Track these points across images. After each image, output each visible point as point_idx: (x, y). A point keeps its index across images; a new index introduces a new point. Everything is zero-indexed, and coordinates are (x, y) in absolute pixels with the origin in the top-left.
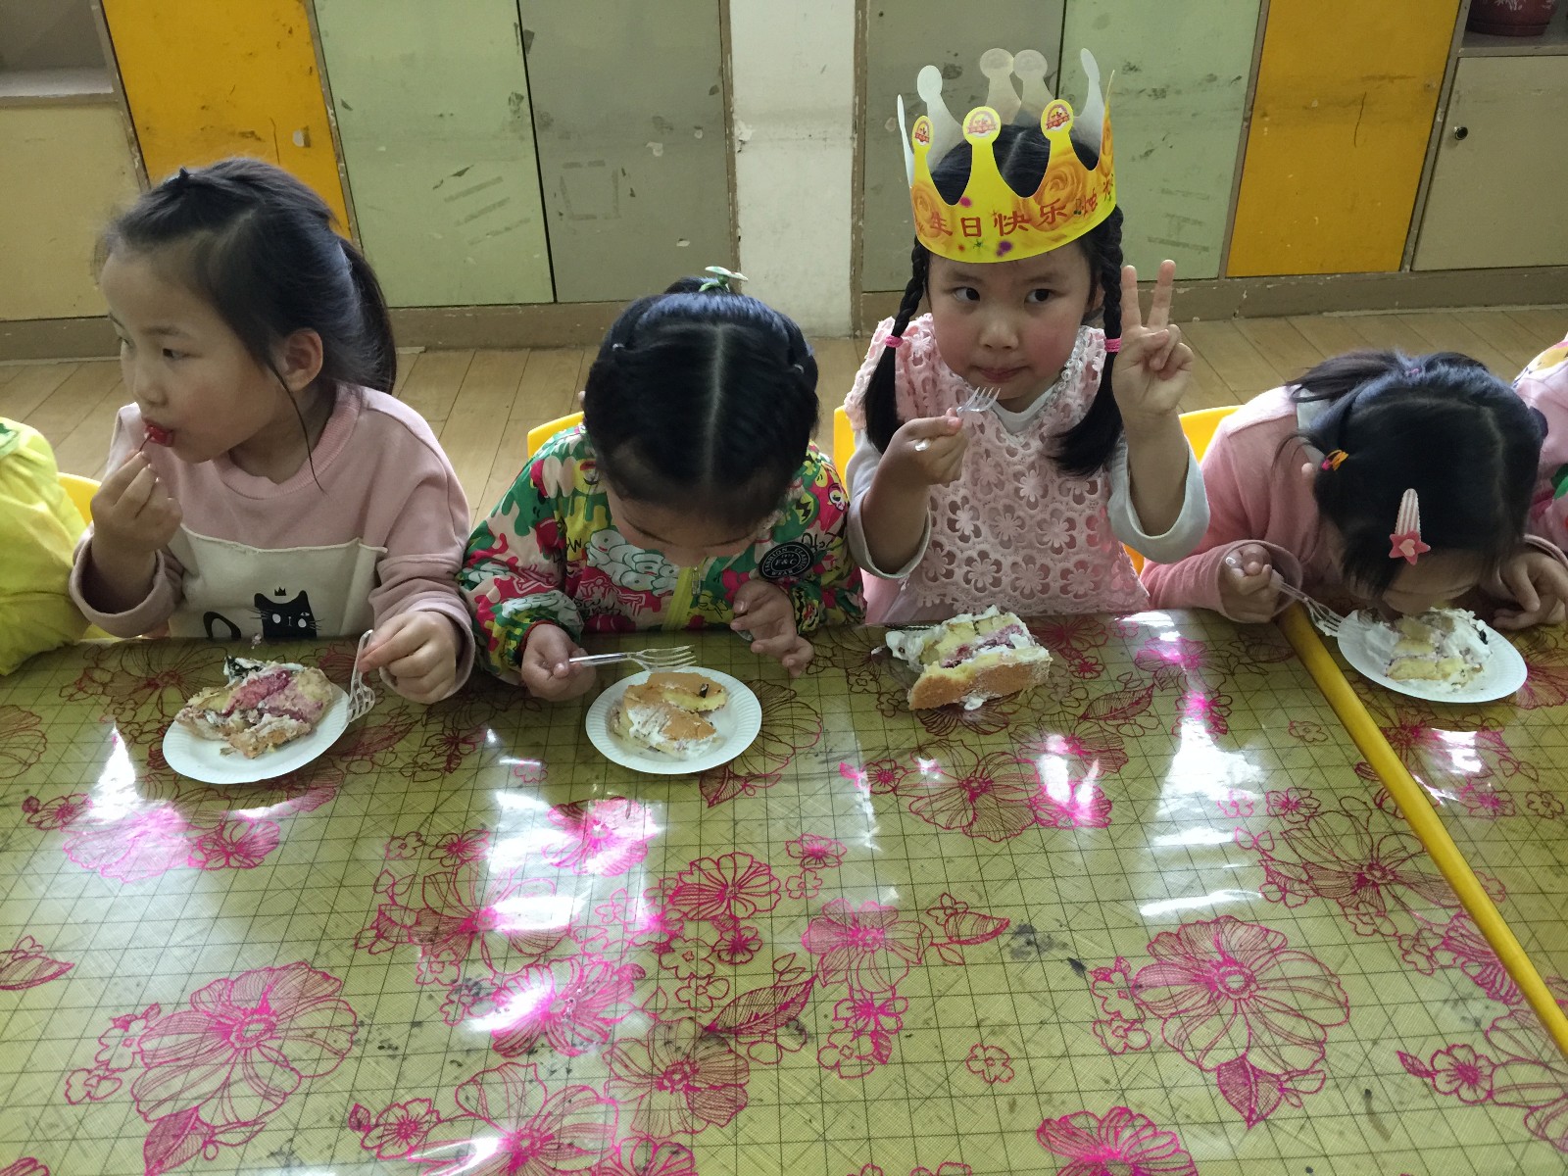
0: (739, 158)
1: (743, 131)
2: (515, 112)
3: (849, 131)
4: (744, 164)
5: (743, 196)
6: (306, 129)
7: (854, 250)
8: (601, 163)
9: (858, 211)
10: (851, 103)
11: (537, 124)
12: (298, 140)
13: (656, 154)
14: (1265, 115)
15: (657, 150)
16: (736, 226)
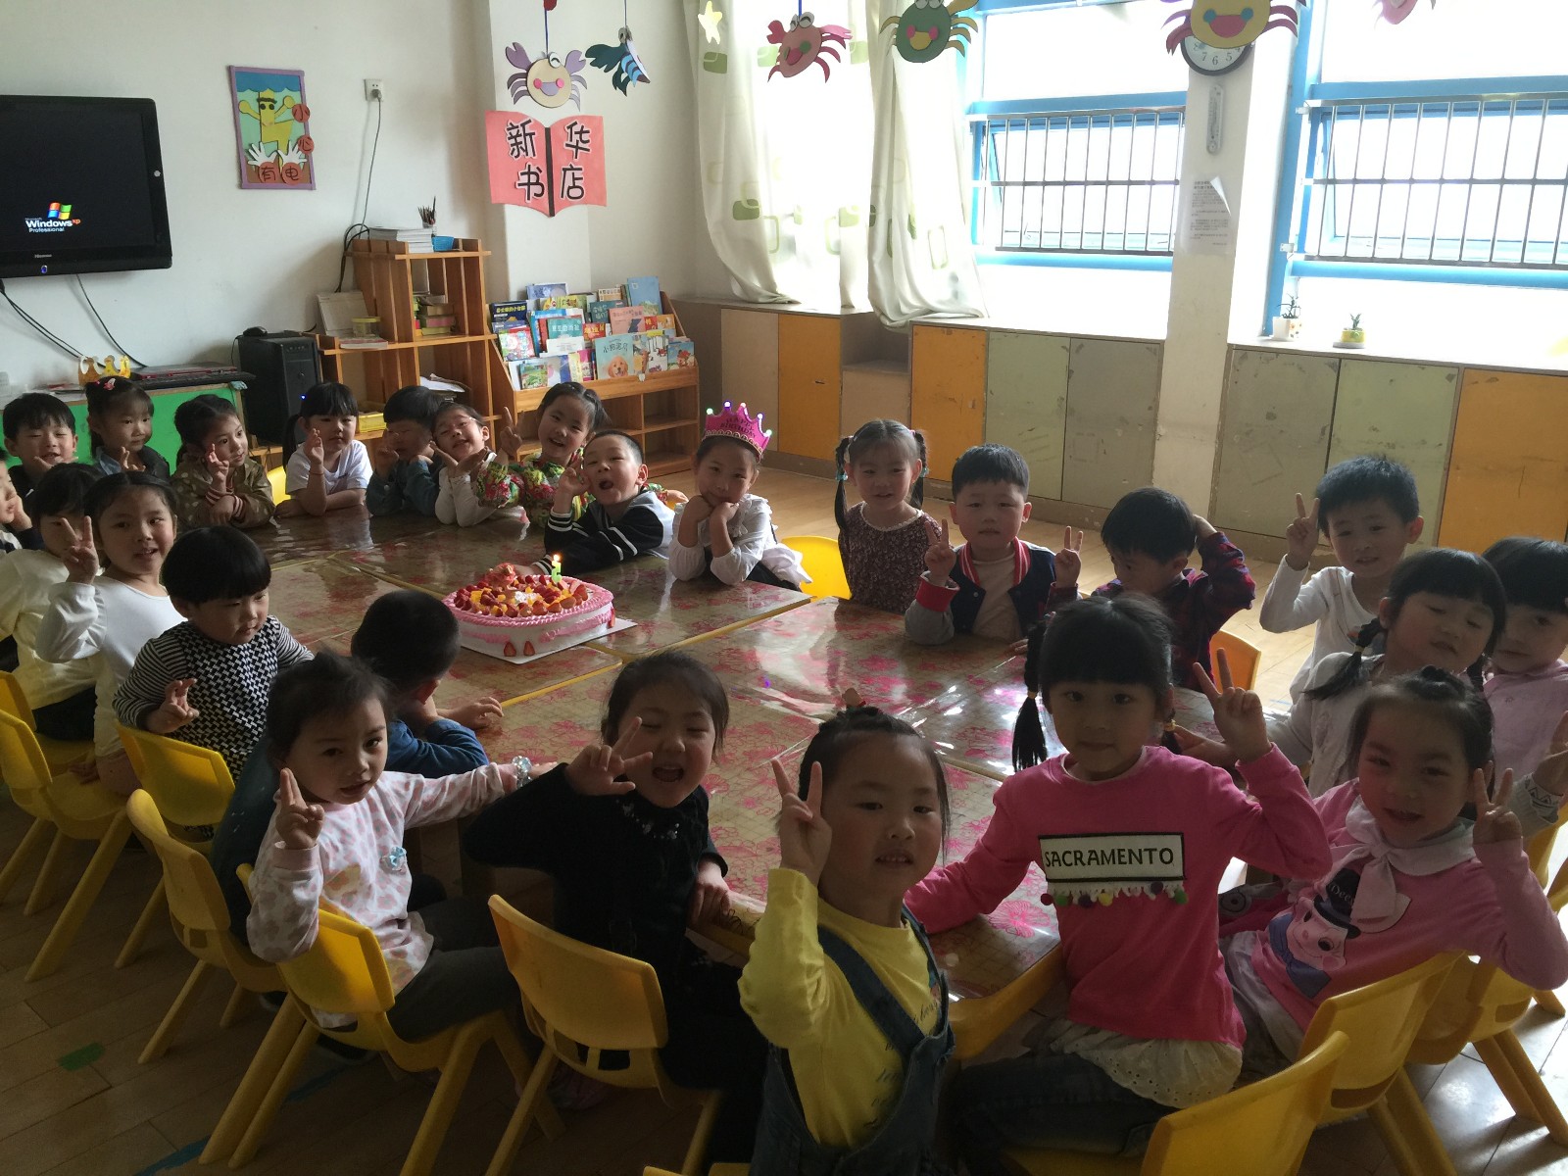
0: (1157, 442)
1: (1161, 430)
2: (1059, 406)
3: (1214, 437)
4: (1161, 447)
5: (1157, 463)
6: (974, 401)
7: (1211, 502)
8: (1093, 435)
9: (1215, 481)
10: (1217, 423)
11: (1069, 412)
12: (970, 406)
13: (1120, 435)
14: (1458, 468)
15: (1120, 433)
16: (1152, 477)
